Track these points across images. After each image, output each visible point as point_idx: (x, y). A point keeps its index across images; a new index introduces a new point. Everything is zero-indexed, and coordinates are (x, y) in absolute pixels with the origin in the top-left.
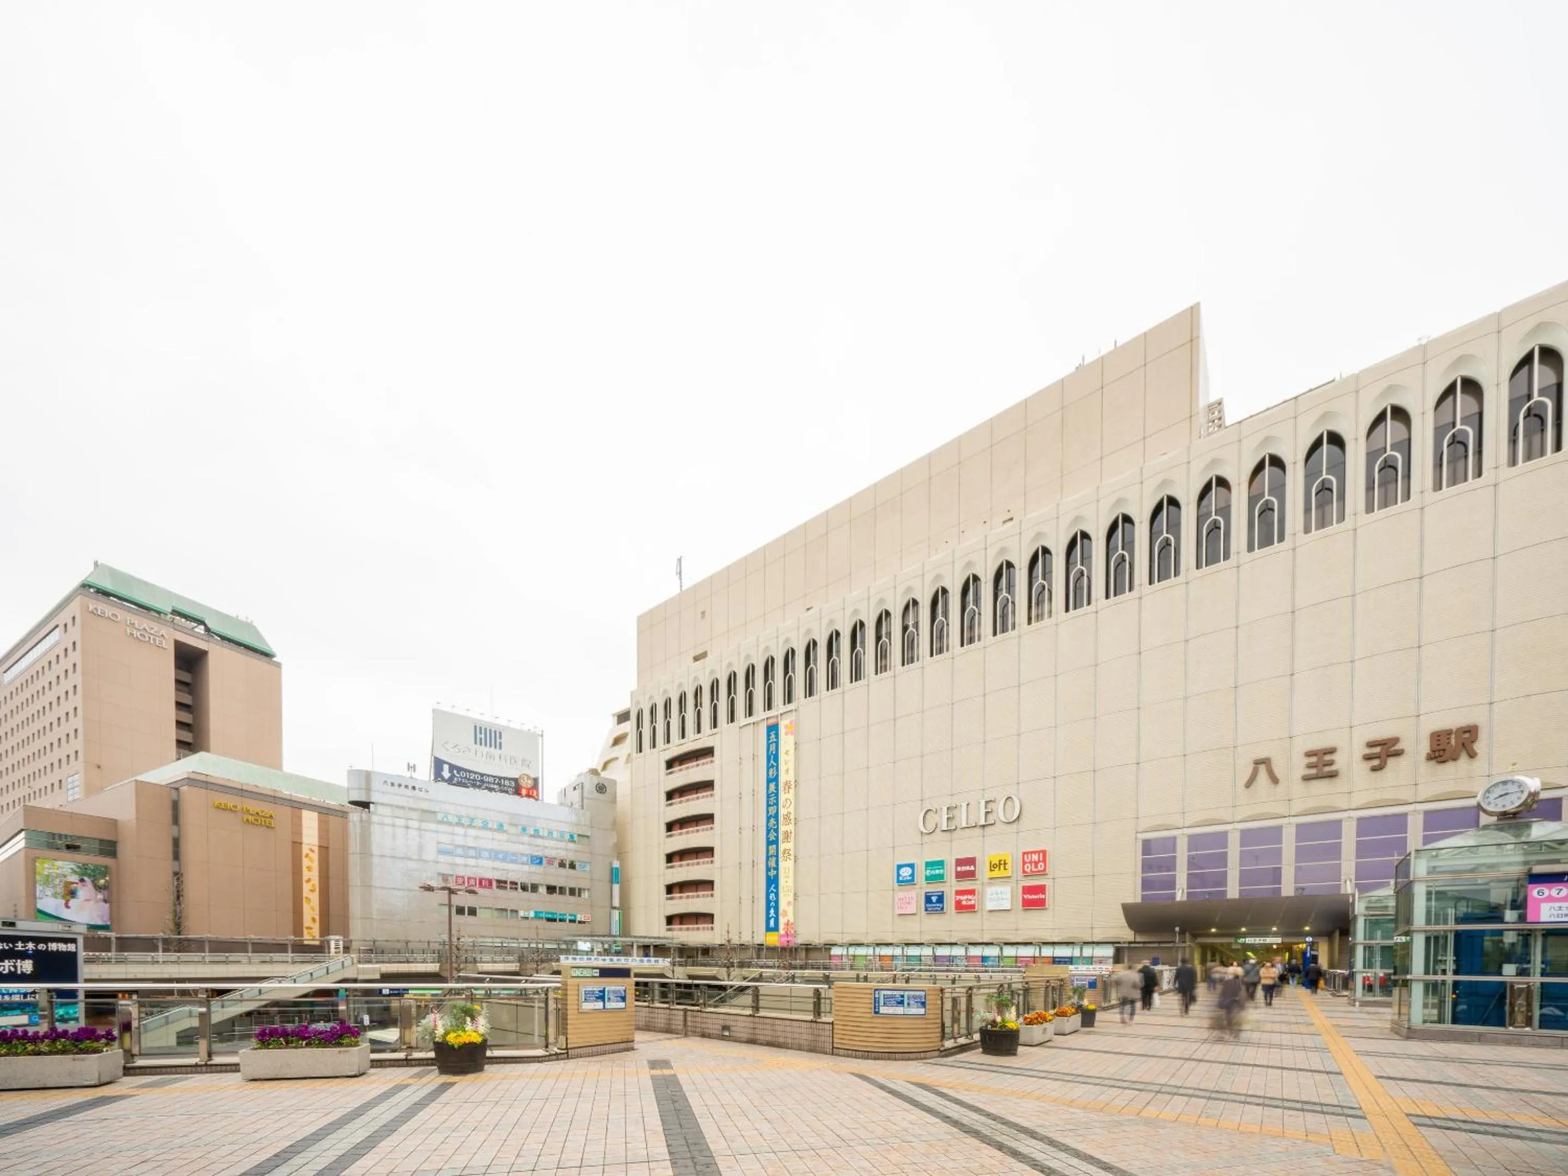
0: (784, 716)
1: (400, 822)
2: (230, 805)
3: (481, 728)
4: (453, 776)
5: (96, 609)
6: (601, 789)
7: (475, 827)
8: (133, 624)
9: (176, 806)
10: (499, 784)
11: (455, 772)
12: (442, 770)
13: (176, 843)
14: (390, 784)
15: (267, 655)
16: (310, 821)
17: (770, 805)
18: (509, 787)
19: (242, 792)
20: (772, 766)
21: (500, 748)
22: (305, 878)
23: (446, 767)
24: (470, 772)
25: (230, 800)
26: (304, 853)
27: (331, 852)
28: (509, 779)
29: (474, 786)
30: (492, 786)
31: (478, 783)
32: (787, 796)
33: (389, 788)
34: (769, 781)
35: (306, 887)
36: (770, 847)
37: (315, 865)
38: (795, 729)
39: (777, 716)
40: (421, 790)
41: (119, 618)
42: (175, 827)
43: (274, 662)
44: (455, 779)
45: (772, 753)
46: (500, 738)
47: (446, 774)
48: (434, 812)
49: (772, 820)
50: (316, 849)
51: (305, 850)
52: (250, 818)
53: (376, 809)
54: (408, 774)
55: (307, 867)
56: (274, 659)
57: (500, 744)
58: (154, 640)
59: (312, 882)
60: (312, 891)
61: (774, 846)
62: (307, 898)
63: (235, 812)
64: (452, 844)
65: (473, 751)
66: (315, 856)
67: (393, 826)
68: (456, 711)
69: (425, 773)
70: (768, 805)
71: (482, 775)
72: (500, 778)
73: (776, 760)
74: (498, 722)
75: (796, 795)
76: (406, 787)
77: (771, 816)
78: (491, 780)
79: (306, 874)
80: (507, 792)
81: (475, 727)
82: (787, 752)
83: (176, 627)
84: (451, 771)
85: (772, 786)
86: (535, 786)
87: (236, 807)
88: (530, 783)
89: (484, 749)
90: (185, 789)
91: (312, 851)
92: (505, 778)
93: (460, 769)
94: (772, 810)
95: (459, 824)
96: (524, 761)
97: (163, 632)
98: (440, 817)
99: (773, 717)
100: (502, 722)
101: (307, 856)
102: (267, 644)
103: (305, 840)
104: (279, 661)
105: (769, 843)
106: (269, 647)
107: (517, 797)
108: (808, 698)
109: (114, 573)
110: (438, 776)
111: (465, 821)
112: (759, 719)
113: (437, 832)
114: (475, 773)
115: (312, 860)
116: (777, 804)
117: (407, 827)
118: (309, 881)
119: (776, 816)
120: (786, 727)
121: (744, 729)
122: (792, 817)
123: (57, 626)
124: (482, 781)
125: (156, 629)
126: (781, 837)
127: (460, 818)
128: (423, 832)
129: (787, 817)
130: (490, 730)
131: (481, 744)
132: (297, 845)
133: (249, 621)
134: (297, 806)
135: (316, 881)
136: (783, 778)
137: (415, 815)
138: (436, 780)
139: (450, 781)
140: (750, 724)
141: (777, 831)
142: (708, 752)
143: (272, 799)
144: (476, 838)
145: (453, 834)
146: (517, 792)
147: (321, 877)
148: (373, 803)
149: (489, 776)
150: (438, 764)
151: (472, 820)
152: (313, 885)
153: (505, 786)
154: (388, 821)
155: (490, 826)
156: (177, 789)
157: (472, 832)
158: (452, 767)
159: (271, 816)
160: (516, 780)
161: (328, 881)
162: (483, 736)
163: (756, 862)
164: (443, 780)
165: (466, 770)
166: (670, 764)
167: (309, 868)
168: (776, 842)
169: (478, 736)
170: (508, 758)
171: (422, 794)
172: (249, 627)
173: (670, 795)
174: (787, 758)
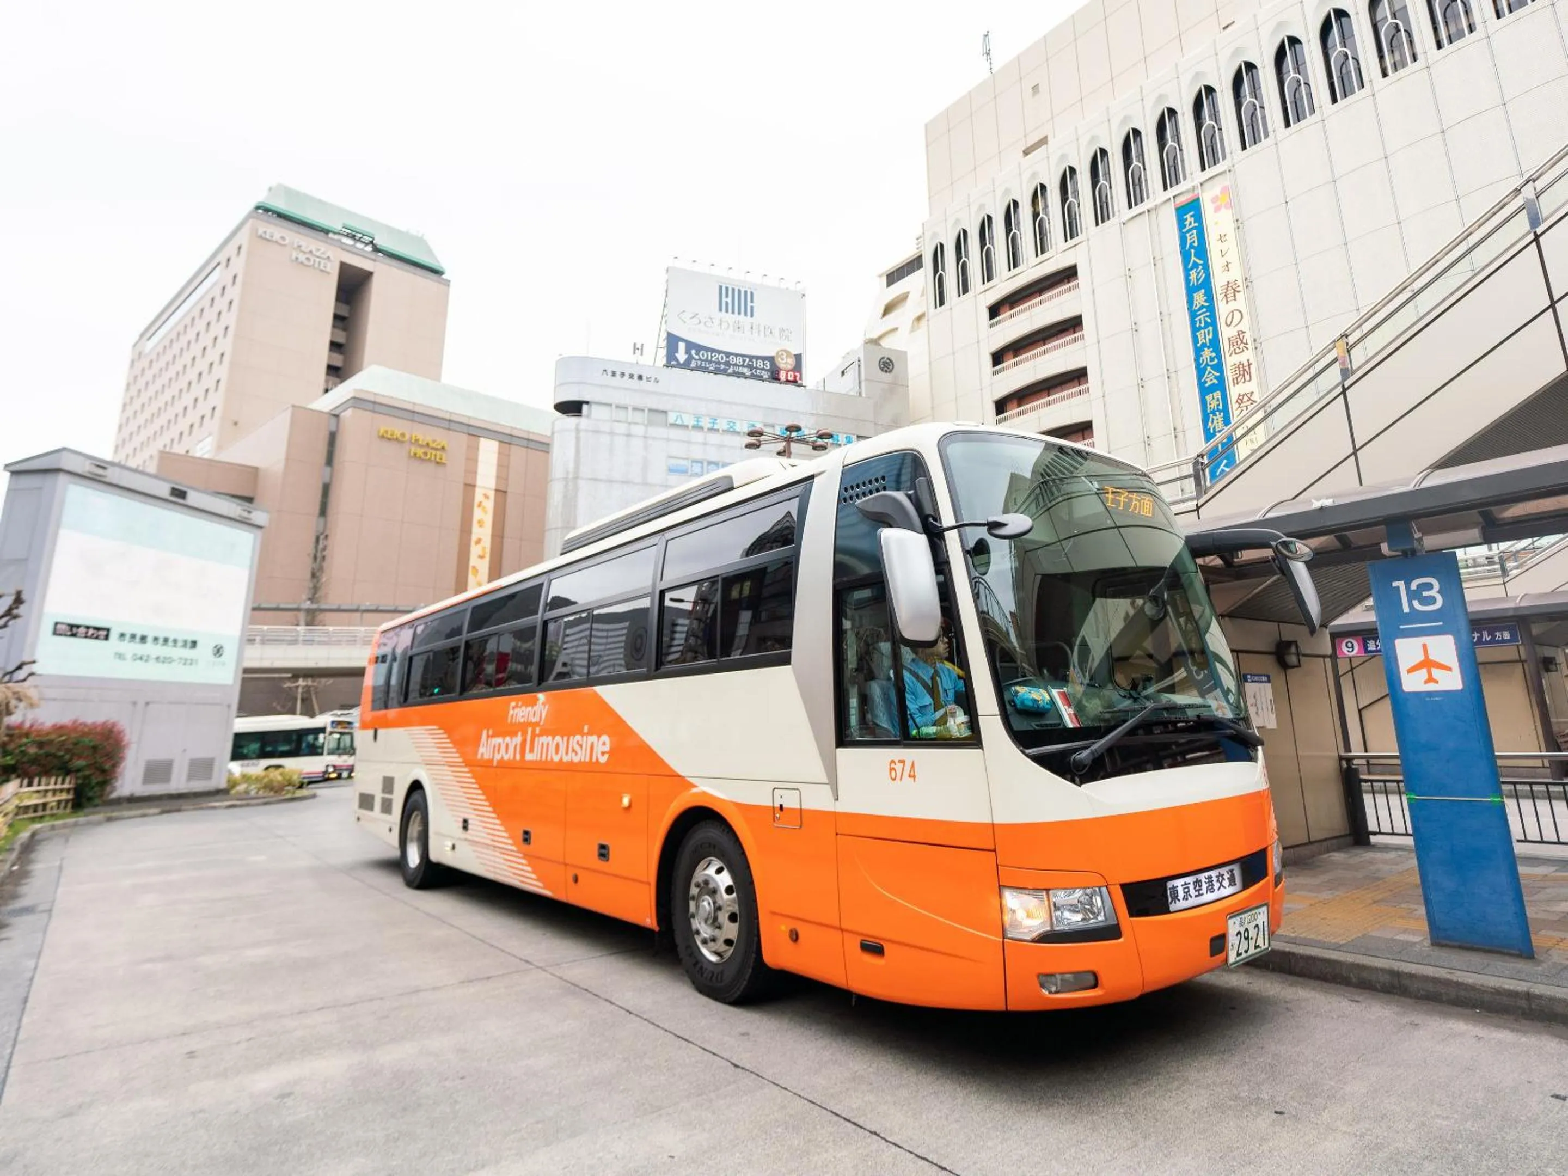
0: (1206, 186)
1: (621, 428)
2: (397, 433)
3: (727, 289)
4: (690, 358)
5: (265, 232)
6: (886, 365)
7: (718, 430)
8: (300, 246)
9: (332, 438)
10: (750, 367)
11: (693, 352)
12: (677, 350)
13: (326, 490)
14: (610, 374)
15: (437, 272)
16: (488, 450)
17: (1200, 328)
18: (763, 369)
19: (413, 415)
20: (1195, 265)
21: (752, 315)
22: (474, 538)
23: (682, 346)
24: (713, 351)
25: (397, 427)
26: (477, 501)
27: (510, 498)
28: (764, 358)
29: (717, 372)
30: (741, 370)
31: (723, 367)
32: (1233, 305)
33: (609, 380)
34: (1191, 291)
35: (475, 550)
36: (1209, 398)
37: (488, 520)
38: (1229, 200)
39: (1194, 188)
40: (648, 380)
41: (287, 242)
42: (328, 469)
43: (443, 279)
44: (693, 362)
45: (1191, 247)
46: (752, 301)
47: (682, 356)
48: (665, 412)
49: (1207, 354)
50: (492, 494)
51: (478, 497)
52: (420, 452)
53: (590, 410)
54: (632, 359)
55: (479, 522)
56: (444, 276)
57: (752, 308)
58: (319, 263)
59: (482, 544)
60: (482, 557)
61: (1218, 394)
62: (474, 567)
63: (403, 442)
64: (687, 459)
65: (717, 322)
66: (489, 505)
67: (612, 433)
68: (696, 268)
69: (655, 356)
70: (1195, 330)
71: (728, 354)
72: (751, 358)
73: (1202, 251)
74: (749, 278)
75: (1251, 302)
76: (631, 376)
77: (1204, 345)
78: (739, 361)
79: (476, 532)
80: (760, 378)
81: (721, 287)
82: (1222, 238)
83: (344, 248)
84: (688, 351)
85: (1200, 298)
86: (798, 367)
87: (403, 435)
88: (791, 362)
89: (730, 318)
90: (347, 414)
91: (486, 497)
92: (758, 358)
93: (699, 348)
94: (1204, 336)
95: (698, 428)
96: (782, 330)
97: (329, 254)
98: (672, 418)
99: (1187, 191)
100: (754, 279)
101: (480, 505)
102: (436, 259)
103: (480, 482)
104: (449, 279)
105: (1204, 391)
106: (438, 262)
107: (776, 385)
108: (1249, 149)
109: (289, 193)
110: (671, 361)
111: (706, 423)
112: (1159, 201)
113: (668, 440)
114: (720, 352)
115: (485, 512)
116: (1214, 324)
117: (629, 435)
118: (478, 541)
119: (1215, 344)
120: (1215, 200)
121: (1131, 225)
122: (1248, 337)
123: (219, 264)
124: (728, 364)
125: (323, 249)
126: (1229, 374)
127: (698, 418)
128: (650, 442)
129: (1239, 341)
130: (739, 291)
131: (727, 311)
132: (470, 487)
133: (420, 235)
134: (474, 432)
135: (487, 542)
136: (1219, 280)
137: (639, 417)
138: (668, 365)
139: (686, 365)
140: (1143, 213)
141: (1219, 367)
142: (1069, 274)
143: (446, 424)
144: (721, 446)
145: (689, 442)
146: (775, 378)
147: (494, 536)
148: (587, 403)
149: (737, 355)
150: (672, 341)
151: (715, 420)
152: (484, 548)
153: (757, 368)
154: (606, 427)
155: (738, 428)
156: (337, 416)
157: (713, 438)
158: (690, 346)
159: (443, 448)
160: (771, 359)
161: (502, 543)
162: (729, 300)
163: (1179, 429)
164: (679, 366)
165: (707, 349)
166: (994, 311)
167: (481, 523)
168: (1221, 385)
169: (724, 299)
170: (762, 329)
171: (650, 386)
172: (420, 242)
173: (998, 358)
174: (1224, 246)
